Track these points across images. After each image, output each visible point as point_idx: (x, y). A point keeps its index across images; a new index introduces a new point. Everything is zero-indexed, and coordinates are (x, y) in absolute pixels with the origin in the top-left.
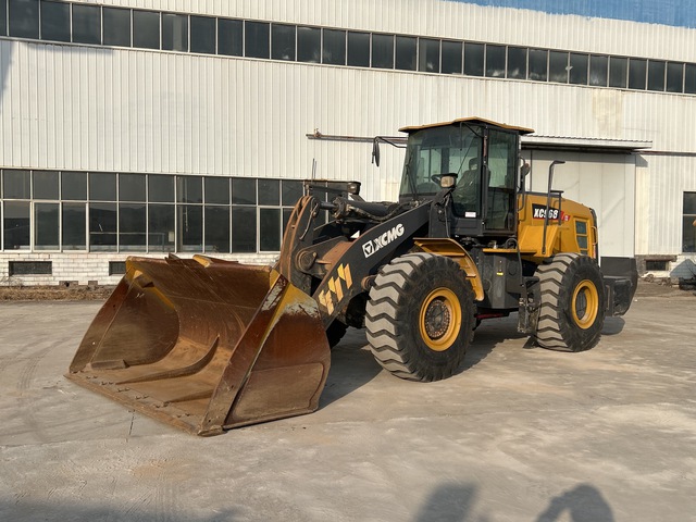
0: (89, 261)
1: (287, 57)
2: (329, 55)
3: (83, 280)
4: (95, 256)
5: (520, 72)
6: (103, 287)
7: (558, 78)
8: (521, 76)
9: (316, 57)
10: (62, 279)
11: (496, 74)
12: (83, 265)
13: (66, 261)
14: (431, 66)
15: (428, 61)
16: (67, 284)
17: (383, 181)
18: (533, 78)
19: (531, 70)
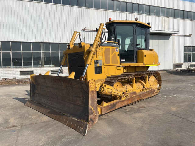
0: (12, 71)
1: (75, 5)
2: (88, 5)
3: (11, 78)
4: (14, 70)
6: (18, 79)
9: (84, 5)
10: (3, 78)
12: (11, 73)
13: (4, 71)
14: (118, 9)
16: (6, 79)
18: (146, 14)
19: (145, 12)
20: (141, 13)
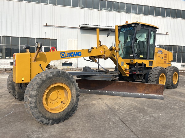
1: (37, 2)
2: (51, 2)
5: (111, 9)
7: (122, 11)
8: (111, 10)
9: (47, 2)
11: (103, 9)
14: (83, 6)
15: (82, 4)
17: (68, 39)
18: (114, 11)
19: (114, 8)
20: (109, 10)
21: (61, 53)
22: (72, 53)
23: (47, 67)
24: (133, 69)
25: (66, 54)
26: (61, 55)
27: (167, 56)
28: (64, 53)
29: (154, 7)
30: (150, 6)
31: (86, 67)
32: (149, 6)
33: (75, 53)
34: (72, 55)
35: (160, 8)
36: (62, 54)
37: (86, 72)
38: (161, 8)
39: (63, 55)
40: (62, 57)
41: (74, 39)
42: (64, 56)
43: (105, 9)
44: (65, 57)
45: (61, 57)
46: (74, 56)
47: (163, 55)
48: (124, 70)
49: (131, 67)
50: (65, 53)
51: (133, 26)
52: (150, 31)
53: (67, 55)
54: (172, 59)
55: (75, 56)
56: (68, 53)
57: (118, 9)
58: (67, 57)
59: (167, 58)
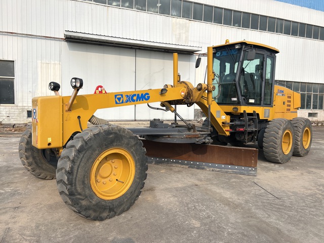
5: (129, 4)
7: (152, 10)
8: (130, 6)
11: (114, 4)
17: (39, 62)
21: (116, 96)
22: (135, 95)
23: (89, 121)
24: (237, 123)
25: (124, 96)
26: (117, 99)
27: (292, 100)
28: (120, 96)
29: (212, 7)
30: (205, 5)
31: (154, 119)
32: (202, 4)
33: (138, 95)
34: (135, 98)
35: (222, 8)
36: (118, 97)
37: (155, 129)
38: (225, 9)
39: (119, 99)
40: (118, 102)
41: (52, 62)
42: (121, 102)
43: (119, 3)
44: (123, 102)
45: (116, 103)
46: (137, 101)
47: (285, 99)
48: (221, 124)
49: (233, 118)
50: (122, 95)
51: (237, 47)
52: (265, 56)
53: (125, 99)
54: (299, 105)
55: (140, 100)
56: (127, 96)
57: (145, 6)
58: (127, 102)
59: (291, 104)
